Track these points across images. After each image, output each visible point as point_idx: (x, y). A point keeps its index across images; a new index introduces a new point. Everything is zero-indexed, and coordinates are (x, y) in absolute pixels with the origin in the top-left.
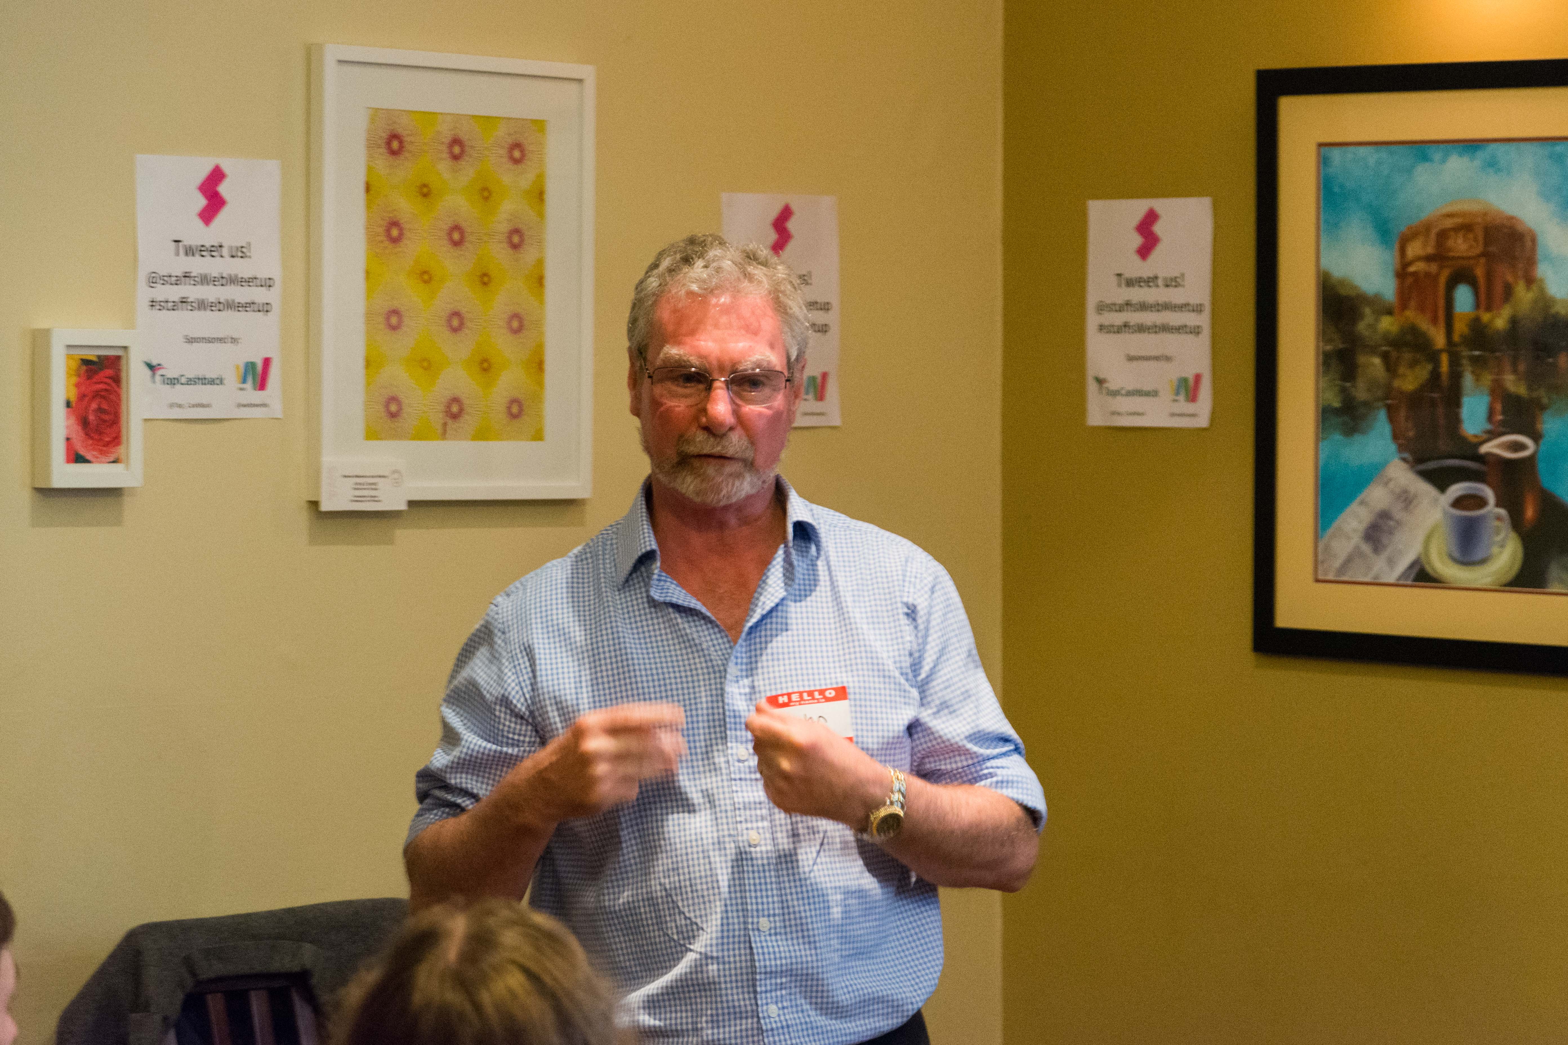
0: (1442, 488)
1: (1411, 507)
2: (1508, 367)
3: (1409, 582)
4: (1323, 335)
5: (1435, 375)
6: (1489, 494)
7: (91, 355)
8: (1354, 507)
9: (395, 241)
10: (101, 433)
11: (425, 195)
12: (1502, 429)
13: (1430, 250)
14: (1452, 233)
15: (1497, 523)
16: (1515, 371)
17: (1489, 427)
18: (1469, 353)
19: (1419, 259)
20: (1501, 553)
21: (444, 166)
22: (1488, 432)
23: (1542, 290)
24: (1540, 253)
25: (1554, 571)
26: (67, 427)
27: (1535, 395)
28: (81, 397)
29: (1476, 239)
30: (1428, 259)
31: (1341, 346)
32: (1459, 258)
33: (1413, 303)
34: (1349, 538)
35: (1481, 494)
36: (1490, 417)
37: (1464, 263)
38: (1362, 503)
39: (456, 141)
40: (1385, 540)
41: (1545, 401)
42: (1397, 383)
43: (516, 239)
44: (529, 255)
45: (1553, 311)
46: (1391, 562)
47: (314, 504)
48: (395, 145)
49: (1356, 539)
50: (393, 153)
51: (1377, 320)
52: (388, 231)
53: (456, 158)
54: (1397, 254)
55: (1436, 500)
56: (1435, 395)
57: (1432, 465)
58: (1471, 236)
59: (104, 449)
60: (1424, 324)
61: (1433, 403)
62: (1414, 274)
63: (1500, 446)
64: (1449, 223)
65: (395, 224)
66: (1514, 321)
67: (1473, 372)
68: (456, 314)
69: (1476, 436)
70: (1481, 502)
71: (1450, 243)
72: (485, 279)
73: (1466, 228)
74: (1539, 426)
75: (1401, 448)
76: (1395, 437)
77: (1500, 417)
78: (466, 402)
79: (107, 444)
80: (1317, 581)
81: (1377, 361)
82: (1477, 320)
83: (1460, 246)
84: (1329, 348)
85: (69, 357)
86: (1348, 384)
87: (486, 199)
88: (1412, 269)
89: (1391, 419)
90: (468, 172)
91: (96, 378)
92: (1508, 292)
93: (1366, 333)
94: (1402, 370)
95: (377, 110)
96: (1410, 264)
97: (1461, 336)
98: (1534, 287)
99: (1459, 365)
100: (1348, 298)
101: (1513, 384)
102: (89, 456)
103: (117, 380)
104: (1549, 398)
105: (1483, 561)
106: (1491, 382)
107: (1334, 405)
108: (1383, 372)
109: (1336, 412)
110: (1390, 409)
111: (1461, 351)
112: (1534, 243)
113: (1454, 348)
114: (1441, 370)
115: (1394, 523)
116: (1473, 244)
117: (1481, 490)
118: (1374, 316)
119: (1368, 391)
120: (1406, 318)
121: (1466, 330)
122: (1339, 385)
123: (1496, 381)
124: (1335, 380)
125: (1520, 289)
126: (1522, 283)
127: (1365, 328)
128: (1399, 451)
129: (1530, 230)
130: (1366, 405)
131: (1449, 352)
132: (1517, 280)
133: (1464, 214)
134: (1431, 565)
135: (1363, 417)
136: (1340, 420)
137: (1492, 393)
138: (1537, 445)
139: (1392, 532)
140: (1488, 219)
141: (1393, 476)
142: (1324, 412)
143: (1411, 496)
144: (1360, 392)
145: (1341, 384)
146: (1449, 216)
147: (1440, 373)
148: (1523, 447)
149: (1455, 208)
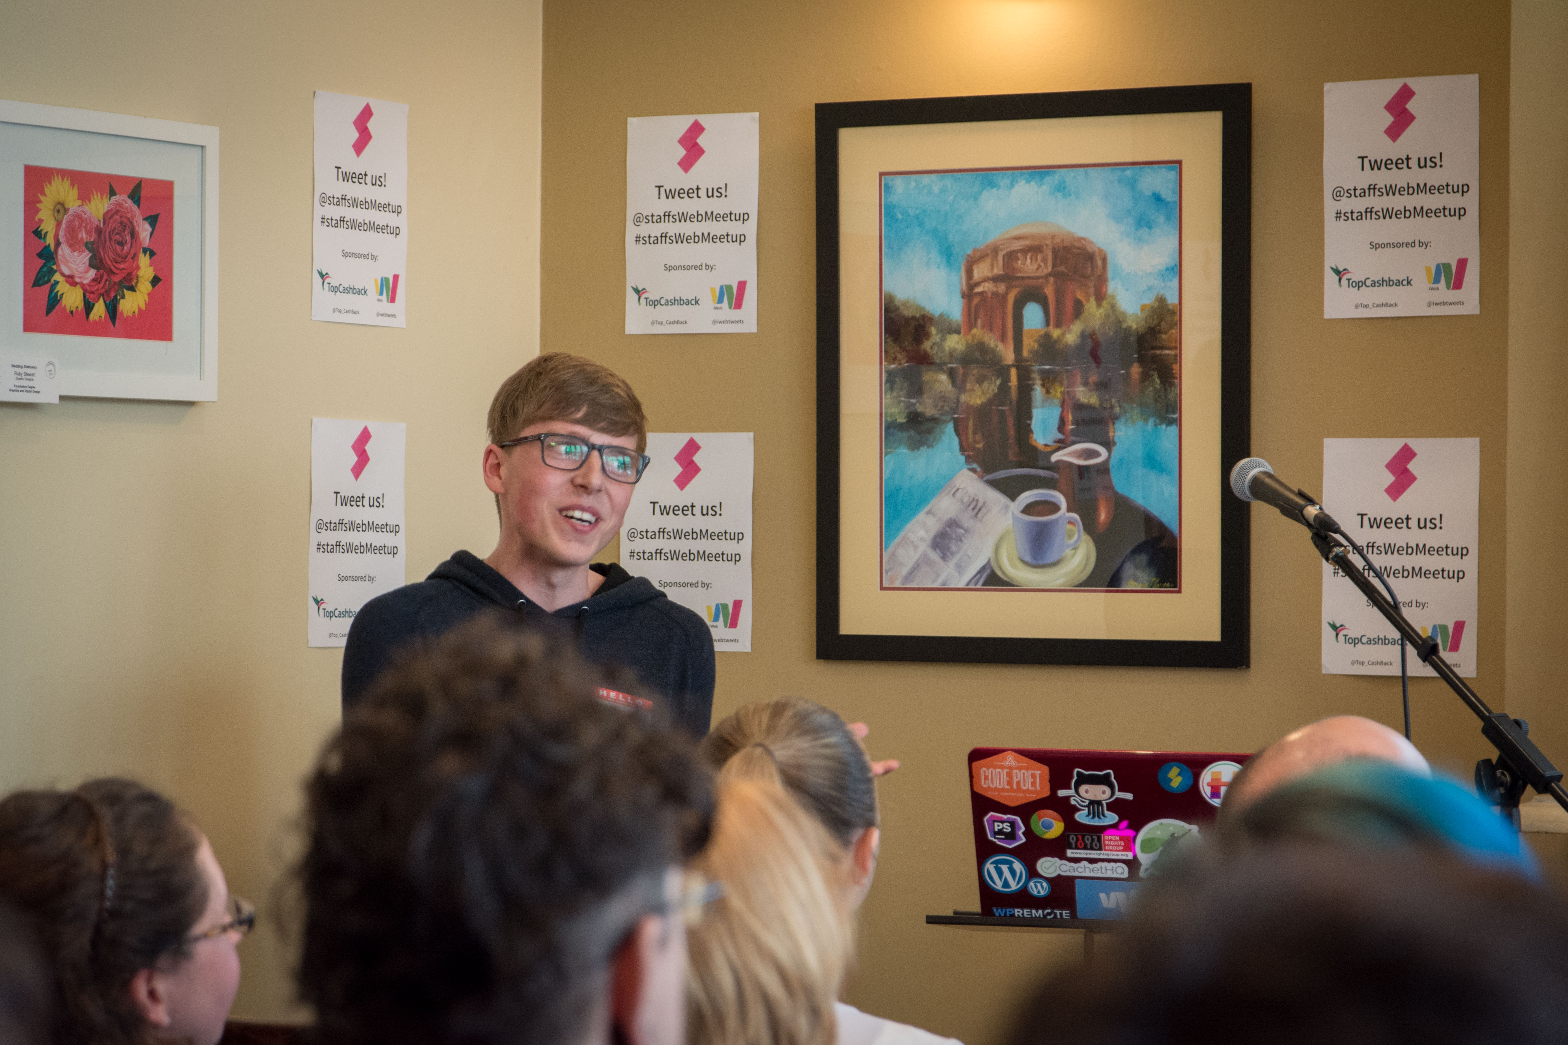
0: (1013, 496)
1: (980, 515)
2: (1079, 379)
3: (979, 586)
4: (887, 355)
5: (1004, 388)
6: (1061, 500)
8: (921, 516)
12: (1072, 438)
13: (998, 271)
14: (1019, 255)
15: (1069, 526)
16: (1085, 384)
17: (1061, 436)
18: (1039, 367)
19: (986, 280)
20: (1074, 555)
22: (1059, 441)
23: (1113, 306)
24: (1110, 271)
25: (1129, 570)
27: (1107, 404)
29: (1044, 260)
30: (996, 279)
31: (906, 365)
32: (1029, 278)
33: (979, 322)
34: (916, 547)
35: (1052, 500)
36: (1061, 428)
37: (1032, 282)
38: (929, 512)
40: (954, 548)
41: (1117, 410)
42: (963, 398)
45: (1124, 325)
46: (960, 568)
49: (924, 547)
51: (943, 340)
54: (964, 276)
55: (1007, 507)
56: (1004, 408)
57: (1002, 474)
58: (1039, 257)
60: (991, 341)
61: (1003, 416)
62: (981, 294)
63: (1070, 454)
64: (1017, 245)
66: (1085, 337)
67: (1043, 385)
69: (1046, 445)
70: (1053, 507)
71: (1018, 264)
73: (1035, 250)
74: (1111, 434)
75: (969, 459)
76: (962, 449)
77: (1071, 427)
80: (882, 588)
81: (944, 377)
82: (1047, 336)
83: (1029, 267)
84: (892, 366)
86: (913, 401)
88: (979, 289)
89: (958, 433)
92: (1078, 309)
93: (932, 352)
94: (968, 386)
96: (978, 284)
97: (1030, 352)
98: (1104, 303)
99: (1028, 379)
100: (913, 318)
101: (1084, 395)
104: (1120, 407)
105: (1055, 564)
106: (1062, 393)
107: (898, 420)
108: (950, 387)
109: (901, 427)
110: (956, 422)
111: (1030, 366)
112: (1104, 260)
113: (1023, 364)
114: (1010, 384)
115: (962, 531)
116: (1042, 264)
117: (1053, 496)
118: (939, 336)
119: (936, 406)
120: (974, 336)
121: (1036, 346)
122: (903, 401)
123: (1068, 392)
124: (899, 397)
125: (1091, 306)
126: (1092, 300)
127: (931, 348)
128: (966, 461)
129: (1100, 250)
130: (934, 420)
131: (1018, 367)
132: (1088, 296)
133: (1032, 237)
134: (1001, 569)
135: (930, 431)
136: (905, 435)
137: (1063, 404)
138: (1110, 451)
139: (961, 540)
140: (1057, 240)
141: (962, 487)
142: (888, 428)
143: (980, 505)
144: (927, 407)
145: (906, 400)
146: (1017, 238)
147: (1009, 387)
148: (1094, 454)
149: (1023, 231)
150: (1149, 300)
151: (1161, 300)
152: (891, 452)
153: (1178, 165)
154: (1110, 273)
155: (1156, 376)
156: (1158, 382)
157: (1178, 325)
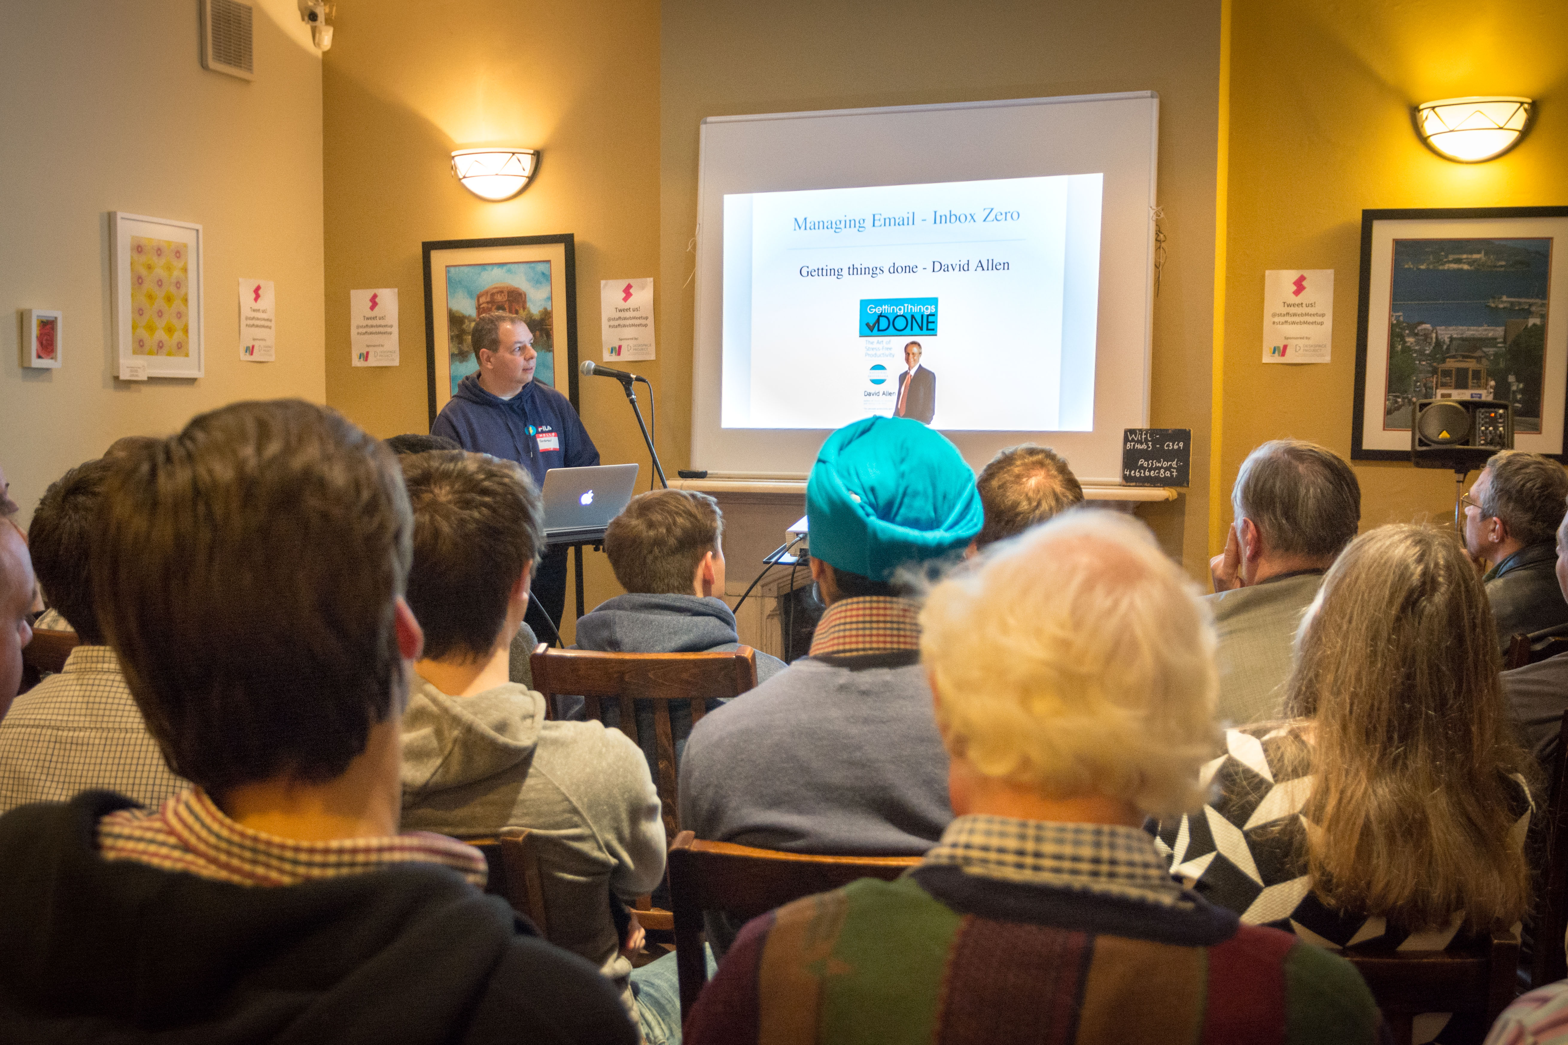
4: (450, 330)
9: (140, 284)
11: (150, 268)
13: (488, 299)
14: (496, 294)
19: (484, 302)
21: (155, 258)
23: (529, 311)
24: (527, 299)
29: (505, 295)
30: (488, 303)
31: (457, 333)
32: (499, 301)
39: (159, 250)
43: (178, 285)
44: (182, 291)
47: (116, 378)
48: (140, 249)
50: (139, 253)
52: (138, 280)
53: (159, 256)
54: (476, 301)
58: (503, 294)
64: (495, 291)
65: (140, 278)
68: (160, 311)
71: (496, 297)
72: (169, 299)
73: (502, 292)
78: (164, 342)
79: (49, 352)
83: (499, 297)
84: (452, 334)
86: (460, 345)
87: (169, 270)
88: (482, 306)
90: (163, 261)
95: (134, 236)
96: (481, 304)
100: (459, 316)
107: (455, 353)
109: (456, 355)
112: (526, 296)
116: (504, 297)
122: (456, 346)
124: (455, 344)
125: (521, 311)
126: (521, 309)
129: (524, 292)
130: (467, 352)
132: (520, 306)
133: (500, 288)
136: (457, 357)
140: (509, 289)
145: (458, 346)
146: (496, 288)
149: (497, 286)
150: (542, 308)
151: (545, 309)
152: (453, 363)
153: (550, 262)
155: (544, 335)
156: (545, 339)
157: (552, 317)
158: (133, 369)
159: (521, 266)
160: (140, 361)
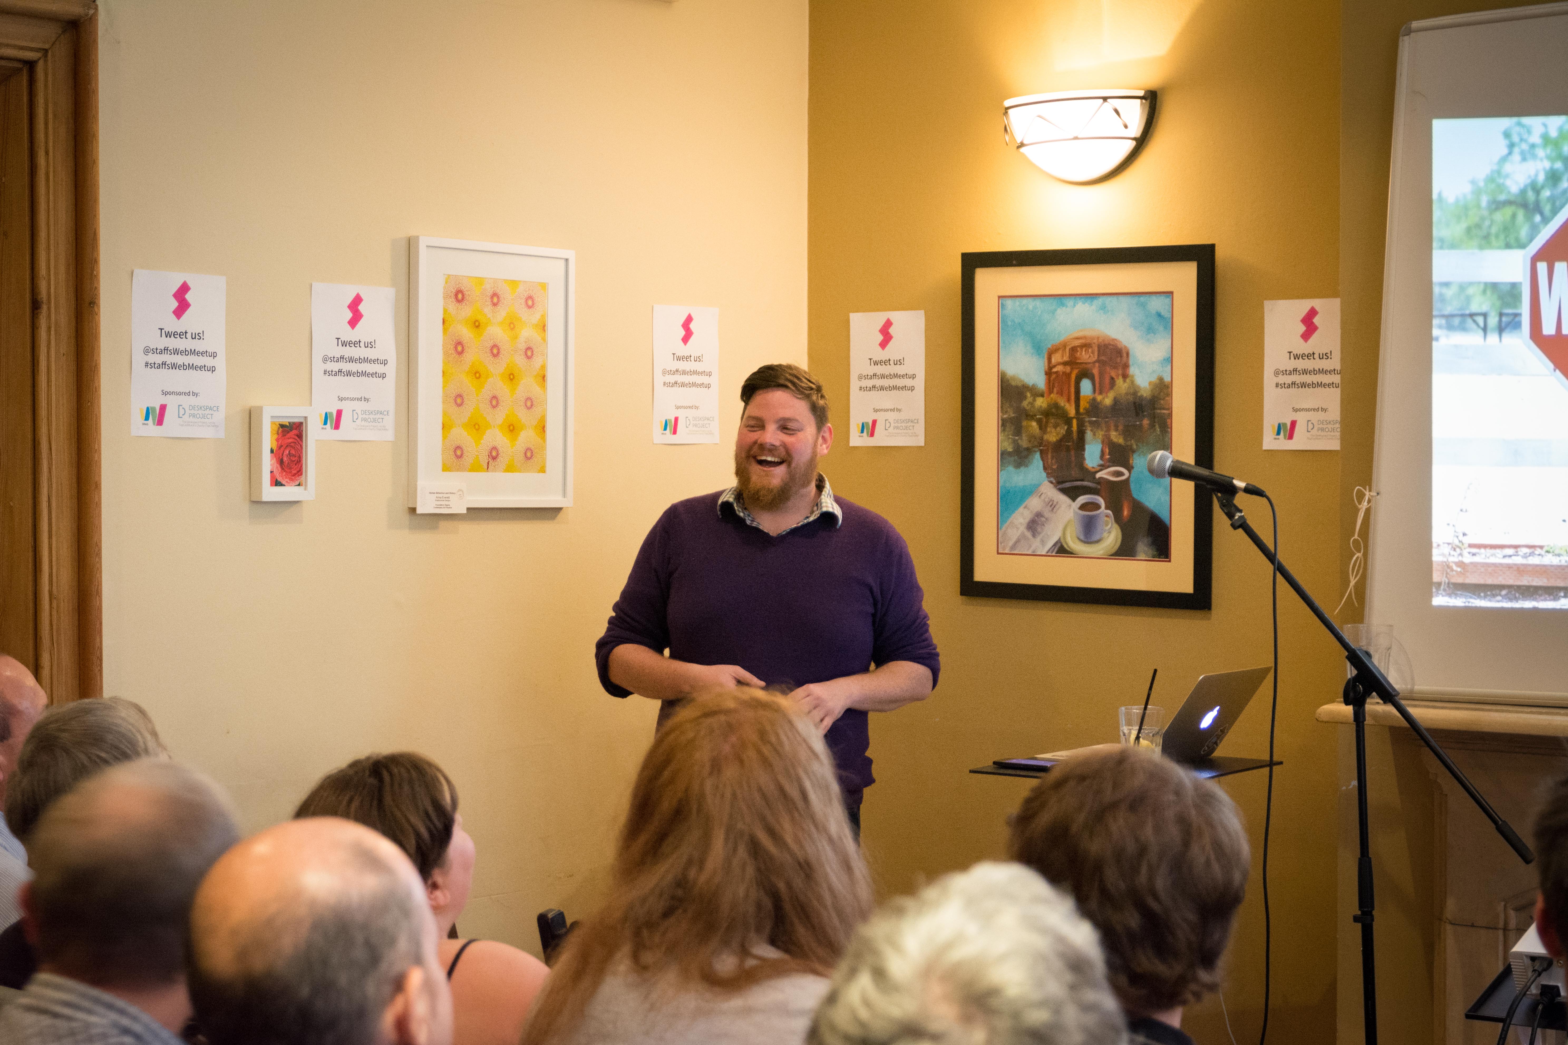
0: (1074, 499)
1: (1055, 510)
2: (1112, 427)
3: (1054, 554)
4: (1002, 409)
5: (1069, 432)
6: (1101, 501)
7: (286, 422)
8: (1021, 509)
9: (460, 353)
10: (291, 468)
11: (477, 327)
12: (1108, 464)
13: (1066, 358)
14: (1079, 349)
15: (1106, 519)
16: (1116, 430)
17: (1101, 462)
18: (1089, 419)
19: (1059, 364)
20: (1109, 536)
21: (488, 309)
22: (1101, 466)
23: (1132, 382)
24: (1131, 360)
25: (1140, 547)
26: (271, 465)
27: (1129, 443)
28: (280, 447)
29: (1093, 353)
30: (1065, 364)
31: (1013, 415)
32: (1083, 363)
33: (1055, 390)
34: (1018, 529)
35: (1097, 502)
36: (1102, 457)
37: (1086, 366)
38: (1025, 507)
39: (495, 295)
40: (1039, 530)
41: (1135, 447)
42: (1046, 437)
43: (529, 353)
44: (537, 361)
45: (1139, 394)
46: (1043, 542)
47: (413, 510)
48: (460, 296)
49: (1022, 529)
50: (458, 301)
51: (1034, 400)
52: (456, 348)
53: (495, 305)
54: (1046, 361)
55: (1070, 505)
56: (1069, 444)
57: (1068, 485)
58: (1090, 351)
59: (293, 477)
60: (1062, 402)
61: (1068, 449)
62: (1056, 372)
63: (1108, 473)
64: (1077, 343)
65: (459, 343)
66: (1116, 401)
67: (1091, 430)
68: (494, 397)
69: (1093, 468)
70: (1097, 507)
71: (1078, 354)
72: (511, 377)
73: (1086, 346)
74: (1131, 462)
75: (1049, 475)
76: (1045, 468)
77: (1108, 457)
78: (501, 450)
79: (295, 475)
80: (998, 553)
81: (1034, 424)
82: (1094, 399)
83: (1084, 356)
84: (1005, 416)
85: (273, 423)
86: (1017, 438)
87: (512, 329)
88: (1055, 370)
89: (1042, 458)
90: (502, 313)
91: (289, 435)
92: (1112, 383)
93: (1027, 408)
94: (1049, 429)
95: (449, 275)
96: (1055, 366)
97: (1084, 409)
98: (1128, 380)
99: (1084, 426)
100: (1017, 387)
101: (1116, 437)
102: (284, 483)
103: (300, 436)
104: (1137, 445)
105: (1098, 541)
106: (1103, 435)
107: (1008, 450)
108: (1038, 431)
109: (1010, 454)
110: (1042, 453)
111: (1085, 418)
112: (1128, 354)
113: (1081, 417)
114: (1073, 429)
115: (1044, 519)
116: (1091, 355)
117: (1096, 499)
118: (1032, 398)
119: (1030, 442)
120: (1052, 399)
121: (1088, 406)
122: (1011, 438)
123: (1105, 435)
124: (1008, 435)
125: (1120, 381)
126: (1120, 377)
127: (1027, 405)
128: (1048, 477)
129: (1126, 347)
130: (1029, 450)
131: (1078, 419)
132: (1118, 376)
133: (1085, 337)
134: (1067, 544)
135: (1026, 457)
136: (1012, 459)
137: (1103, 442)
138: (1130, 473)
139: (1043, 525)
140: (1100, 340)
141: (1044, 492)
142: (1002, 454)
143: (1055, 503)
144: (1024, 443)
145: (1013, 437)
146: (1077, 338)
147: (1072, 431)
148: (1121, 474)
149: (1080, 334)
150: (1154, 379)
151: (1161, 379)
152: (1004, 470)
153: (1171, 294)
154: (1131, 362)
155: (1157, 426)
156: (1159, 430)
157: (1169, 394)
158: (443, 497)
159: (1121, 298)
160: (455, 481)
